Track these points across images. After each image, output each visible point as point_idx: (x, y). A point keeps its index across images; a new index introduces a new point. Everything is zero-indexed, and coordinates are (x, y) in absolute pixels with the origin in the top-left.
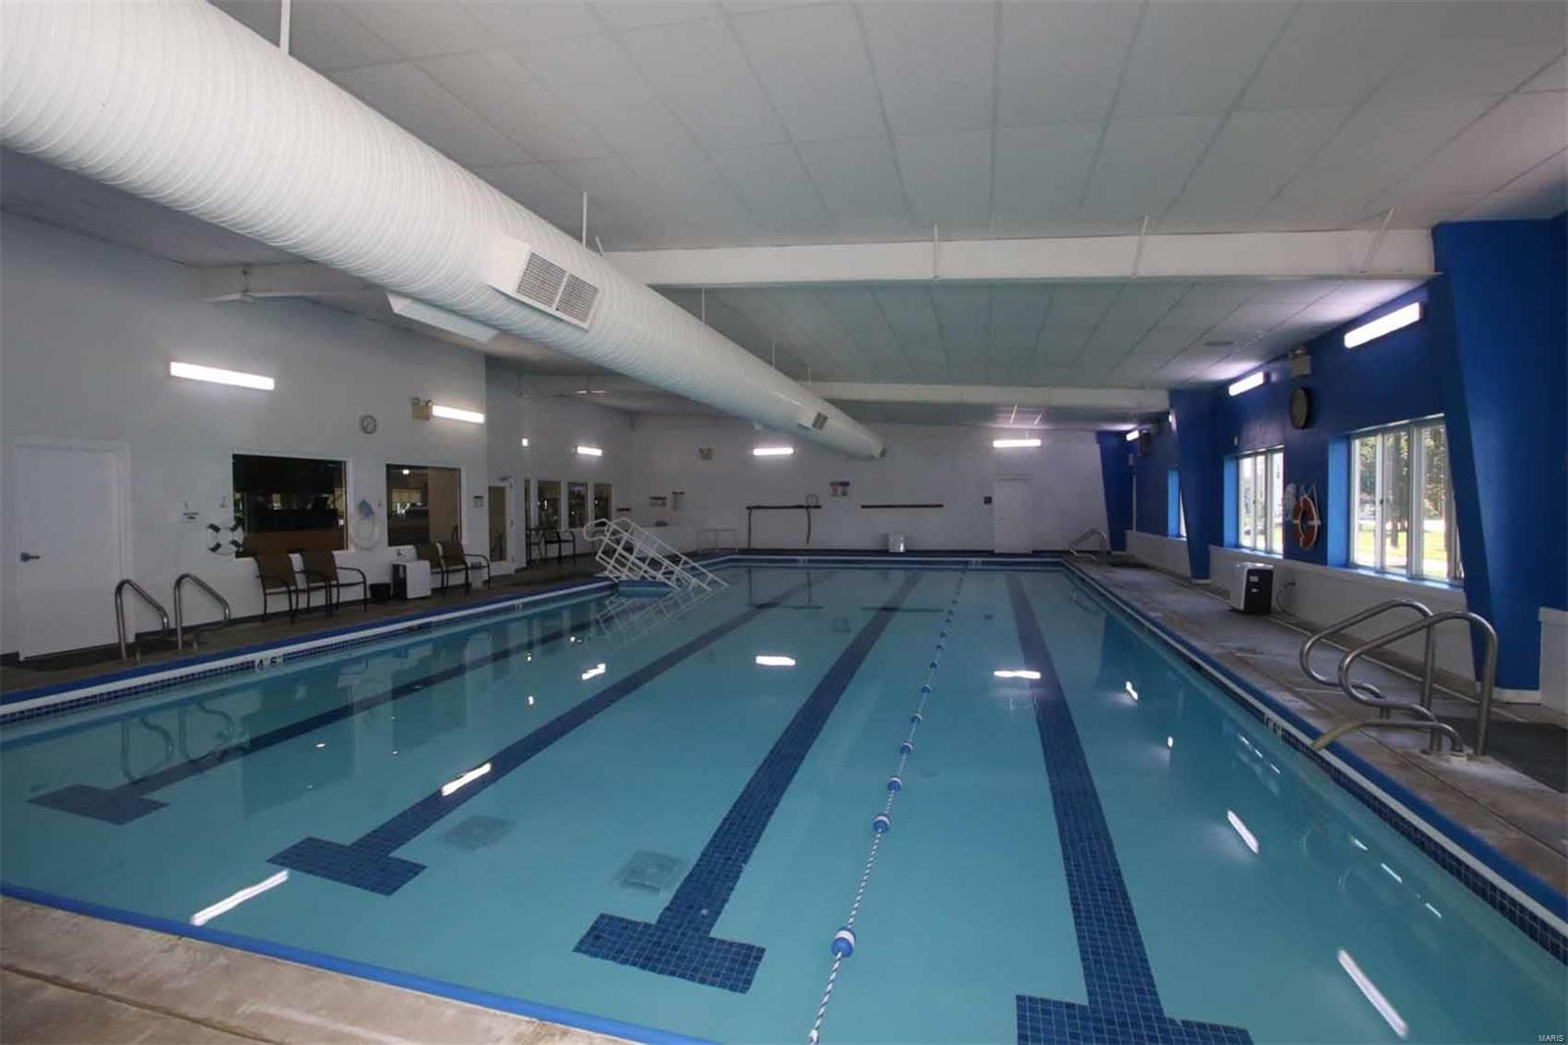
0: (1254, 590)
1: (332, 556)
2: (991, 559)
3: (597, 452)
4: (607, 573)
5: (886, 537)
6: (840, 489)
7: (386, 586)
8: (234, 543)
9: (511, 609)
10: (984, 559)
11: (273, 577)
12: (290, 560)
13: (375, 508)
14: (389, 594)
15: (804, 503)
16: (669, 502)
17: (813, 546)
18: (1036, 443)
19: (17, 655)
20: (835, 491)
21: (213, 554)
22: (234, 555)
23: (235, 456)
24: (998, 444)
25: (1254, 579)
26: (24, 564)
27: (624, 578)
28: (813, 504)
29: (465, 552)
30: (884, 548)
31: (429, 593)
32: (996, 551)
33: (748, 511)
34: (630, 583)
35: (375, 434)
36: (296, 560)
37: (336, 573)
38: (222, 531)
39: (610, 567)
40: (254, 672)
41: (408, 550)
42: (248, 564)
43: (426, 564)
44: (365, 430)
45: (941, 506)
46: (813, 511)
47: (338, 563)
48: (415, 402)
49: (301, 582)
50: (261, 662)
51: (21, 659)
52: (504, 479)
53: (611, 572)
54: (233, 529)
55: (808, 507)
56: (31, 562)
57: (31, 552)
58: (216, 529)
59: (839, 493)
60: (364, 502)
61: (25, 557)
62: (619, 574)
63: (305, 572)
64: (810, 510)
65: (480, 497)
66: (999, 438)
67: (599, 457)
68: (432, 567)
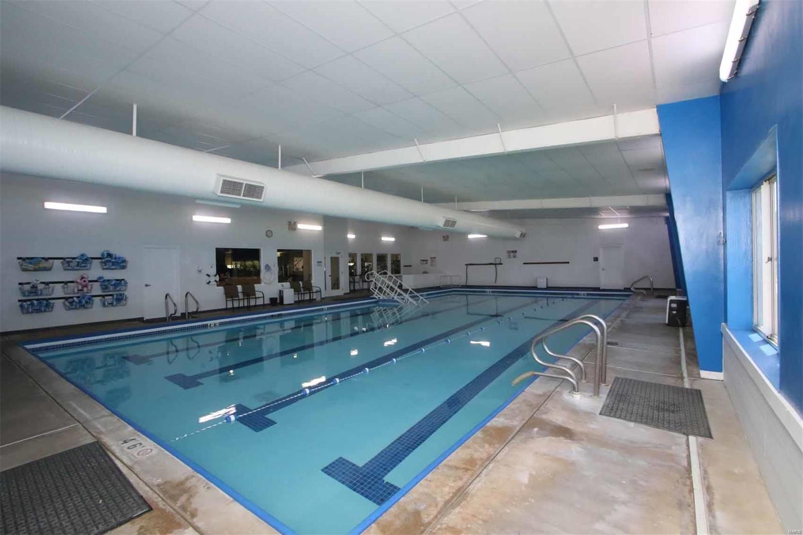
0: (674, 312)
1: (254, 287)
2: (596, 293)
3: (393, 239)
4: (374, 296)
5: (536, 280)
6: (512, 254)
7: (276, 299)
8: (216, 281)
9: (322, 310)
10: (588, 292)
11: (230, 294)
12: (237, 288)
13: (272, 268)
14: (276, 302)
15: (494, 263)
16: (429, 262)
17: (499, 284)
18: (626, 225)
19: (143, 318)
20: (509, 256)
21: (207, 285)
22: (216, 285)
23: (217, 249)
24: (601, 227)
25: (674, 305)
26: (146, 288)
27: (381, 298)
28: (498, 262)
29: (313, 285)
30: (535, 286)
31: (293, 302)
32: (601, 288)
33: (466, 266)
34: (384, 300)
35: (271, 238)
36: (240, 288)
37: (255, 293)
38: (211, 277)
39: (376, 293)
40: (207, 328)
41: (287, 284)
42: (221, 288)
43: (293, 290)
44: (267, 236)
45: (568, 263)
46: (499, 267)
47: (256, 289)
48: (290, 223)
49: (241, 296)
50: (210, 325)
51: (145, 319)
52: (338, 253)
53: (376, 295)
54: (215, 276)
55: (495, 264)
56: (149, 287)
57: (149, 284)
58: (208, 275)
59: (512, 256)
60: (267, 265)
61: (147, 285)
62: (379, 296)
63: (243, 292)
64: (497, 266)
65: (321, 262)
66: (601, 224)
67: (393, 242)
68: (294, 291)
